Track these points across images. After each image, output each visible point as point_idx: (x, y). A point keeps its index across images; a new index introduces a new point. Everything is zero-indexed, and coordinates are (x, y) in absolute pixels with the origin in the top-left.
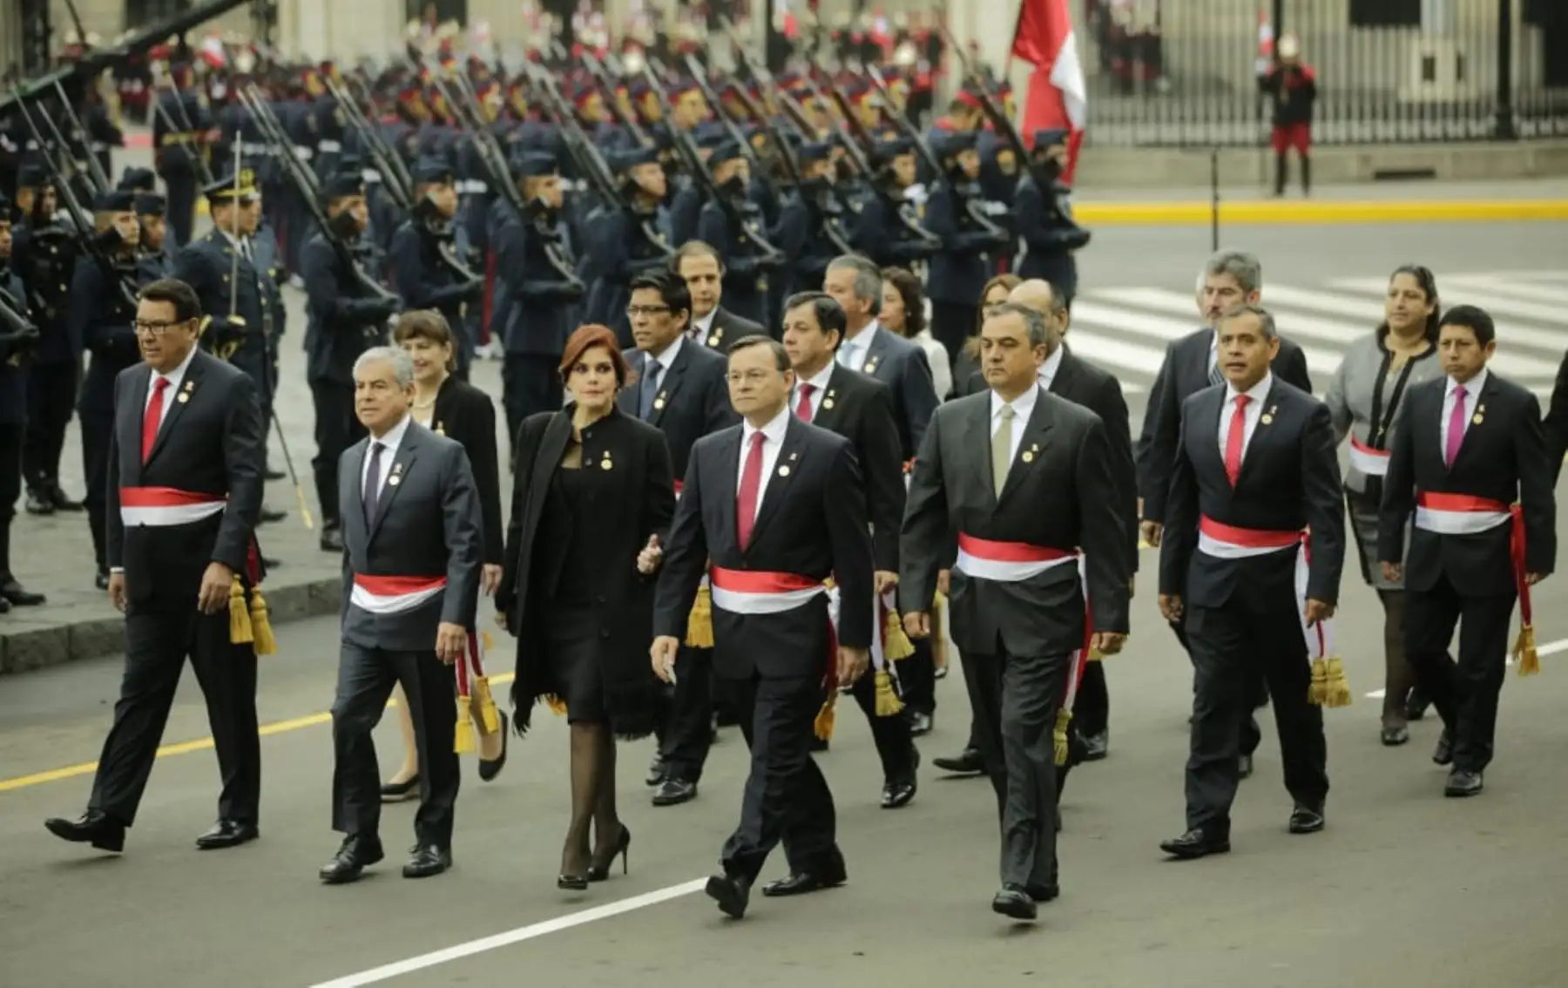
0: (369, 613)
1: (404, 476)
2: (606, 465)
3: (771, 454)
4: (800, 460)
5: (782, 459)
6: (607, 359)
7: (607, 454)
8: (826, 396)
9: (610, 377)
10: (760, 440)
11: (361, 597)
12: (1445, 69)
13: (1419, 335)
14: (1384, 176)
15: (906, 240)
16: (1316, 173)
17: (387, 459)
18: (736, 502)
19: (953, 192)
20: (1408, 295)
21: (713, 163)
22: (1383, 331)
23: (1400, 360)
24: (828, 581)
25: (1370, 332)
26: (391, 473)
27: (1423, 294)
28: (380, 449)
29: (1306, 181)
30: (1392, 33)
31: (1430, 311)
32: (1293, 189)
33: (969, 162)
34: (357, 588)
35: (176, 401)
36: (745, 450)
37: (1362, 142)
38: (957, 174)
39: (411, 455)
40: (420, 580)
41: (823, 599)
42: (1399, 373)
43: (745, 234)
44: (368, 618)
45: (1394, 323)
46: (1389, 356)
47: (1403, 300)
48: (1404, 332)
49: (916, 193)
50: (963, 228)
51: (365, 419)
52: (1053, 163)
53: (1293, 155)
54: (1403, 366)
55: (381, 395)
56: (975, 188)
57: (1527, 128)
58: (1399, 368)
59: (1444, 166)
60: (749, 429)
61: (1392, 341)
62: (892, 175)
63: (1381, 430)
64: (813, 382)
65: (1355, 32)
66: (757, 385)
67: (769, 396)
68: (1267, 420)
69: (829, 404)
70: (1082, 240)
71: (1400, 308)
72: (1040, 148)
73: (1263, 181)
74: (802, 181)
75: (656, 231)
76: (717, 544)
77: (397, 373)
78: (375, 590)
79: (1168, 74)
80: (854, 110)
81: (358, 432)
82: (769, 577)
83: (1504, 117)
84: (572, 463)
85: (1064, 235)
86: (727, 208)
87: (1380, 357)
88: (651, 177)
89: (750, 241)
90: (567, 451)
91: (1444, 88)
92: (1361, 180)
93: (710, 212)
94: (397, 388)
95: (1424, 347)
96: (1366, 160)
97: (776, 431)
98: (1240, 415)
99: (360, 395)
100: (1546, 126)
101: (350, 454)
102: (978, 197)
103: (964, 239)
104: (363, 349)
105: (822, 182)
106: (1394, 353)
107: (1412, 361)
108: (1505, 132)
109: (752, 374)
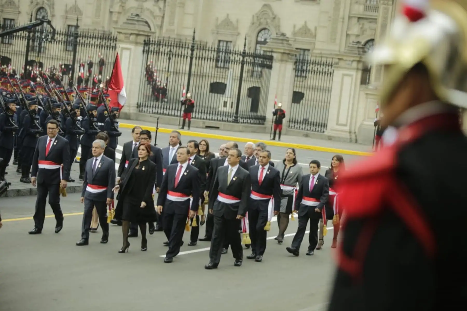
0: (90, 192)
1: (101, 166)
2: (143, 169)
3: (183, 170)
4: (189, 172)
5: (185, 171)
6: (144, 148)
7: (144, 167)
8: (193, 161)
9: (146, 151)
10: (181, 167)
11: (89, 189)
12: (229, 105)
13: (292, 162)
14: (207, 127)
15: (76, 129)
16: (191, 125)
17: (98, 162)
18: (175, 178)
19: (90, 119)
20: (291, 153)
21: (30, 105)
22: (285, 160)
23: (288, 167)
24: (191, 196)
25: (282, 161)
26: (99, 165)
27: (293, 153)
28: (96, 160)
29: (189, 126)
30: (219, 95)
31: (294, 157)
32: (186, 128)
33: (95, 113)
34: (88, 187)
35: (53, 144)
36: (178, 168)
37: (204, 119)
38: (92, 115)
39: (103, 162)
40: (101, 187)
41: (189, 200)
42: (288, 169)
43: (35, 123)
44: (90, 194)
45: (287, 159)
46: (286, 166)
47: (289, 154)
48: (289, 161)
49: (80, 118)
50: (91, 128)
51: (94, 154)
52: (115, 115)
53: (187, 119)
54: (289, 168)
55: (97, 150)
56: (95, 119)
57: (241, 120)
58: (288, 168)
59: (221, 127)
60: (179, 164)
61: (286, 163)
62: (75, 113)
63: (284, 181)
64: (191, 158)
65: (211, 94)
66: (182, 156)
67: (184, 159)
68: (268, 173)
69: (193, 163)
70: (120, 134)
71: (289, 156)
72: (112, 111)
73: (179, 125)
74: (53, 112)
75: (13, 120)
76: (170, 186)
77: (101, 145)
78: (93, 188)
79: (167, 98)
80: (68, 96)
81: (92, 156)
82: (179, 194)
83: (236, 117)
84: (137, 168)
85: (115, 133)
86: (31, 116)
87: (284, 166)
88: (14, 107)
89: (36, 125)
90: (136, 166)
91: (228, 109)
92: (202, 128)
93: (27, 117)
94: (100, 148)
95: (293, 164)
96: (204, 123)
97: (185, 165)
98: (262, 171)
99: (93, 149)
100: (245, 121)
101: (89, 161)
102: (96, 122)
103: (91, 131)
104: (95, 140)
105: (58, 113)
106: (287, 165)
107: (290, 167)
108: (236, 121)
109: (181, 154)
